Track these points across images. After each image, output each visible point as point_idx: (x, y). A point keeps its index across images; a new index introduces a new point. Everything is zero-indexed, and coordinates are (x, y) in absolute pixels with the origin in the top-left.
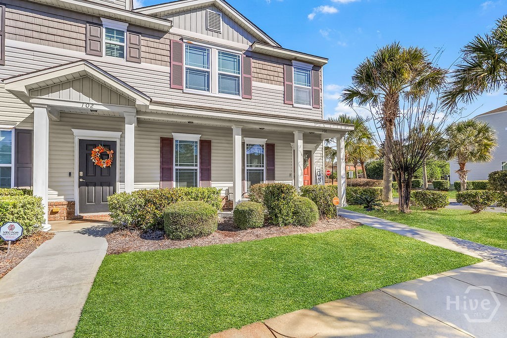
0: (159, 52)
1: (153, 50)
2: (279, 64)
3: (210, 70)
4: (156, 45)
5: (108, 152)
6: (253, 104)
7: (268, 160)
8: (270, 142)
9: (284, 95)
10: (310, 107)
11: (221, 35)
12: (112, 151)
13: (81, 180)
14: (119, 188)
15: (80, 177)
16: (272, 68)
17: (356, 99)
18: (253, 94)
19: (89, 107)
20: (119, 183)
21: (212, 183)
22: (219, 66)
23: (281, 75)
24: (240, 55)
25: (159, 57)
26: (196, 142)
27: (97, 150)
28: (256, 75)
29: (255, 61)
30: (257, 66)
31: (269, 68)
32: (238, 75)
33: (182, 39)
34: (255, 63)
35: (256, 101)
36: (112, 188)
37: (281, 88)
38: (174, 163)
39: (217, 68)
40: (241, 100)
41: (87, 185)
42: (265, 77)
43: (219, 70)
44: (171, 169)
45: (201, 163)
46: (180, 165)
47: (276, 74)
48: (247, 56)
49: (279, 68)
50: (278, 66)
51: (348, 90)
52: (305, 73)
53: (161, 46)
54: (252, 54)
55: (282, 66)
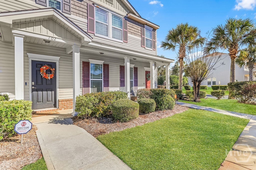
0: (81, 9)
1: (77, 8)
2: (139, 26)
3: (108, 24)
4: (79, 5)
5: (51, 69)
6: (128, 46)
7: (135, 76)
8: (136, 66)
9: (141, 42)
10: (152, 49)
11: (113, 6)
12: (54, 69)
13: (33, 87)
14: (59, 92)
15: (32, 86)
16: (136, 28)
17: (167, 47)
18: (128, 40)
19: (53, 40)
20: (59, 89)
21: (110, 88)
22: (112, 23)
23: (140, 32)
24: (122, 18)
25: (81, 13)
26: (101, 65)
27: (44, 68)
28: (129, 30)
29: (129, 22)
30: (130, 25)
31: (135, 27)
32: (121, 29)
33: (93, 4)
34: (129, 24)
35: (130, 44)
36: (53, 92)
37: (140, 38)
38: (90, 77)
39: (112, 24)
40: (122, 43)
41: (37, 90)
42: (133, 32)
43: (112, 25)
44: (88, 80)
45: (104, 77)
46: (93, 78)
47: (138, 31)
48: (125, 19)
49: (139, 28)
50: (138, 26)
51: (164, 43)
52: (150, 32)
53: (82, 6)
54: (127, 18)
55: (140, 27)
